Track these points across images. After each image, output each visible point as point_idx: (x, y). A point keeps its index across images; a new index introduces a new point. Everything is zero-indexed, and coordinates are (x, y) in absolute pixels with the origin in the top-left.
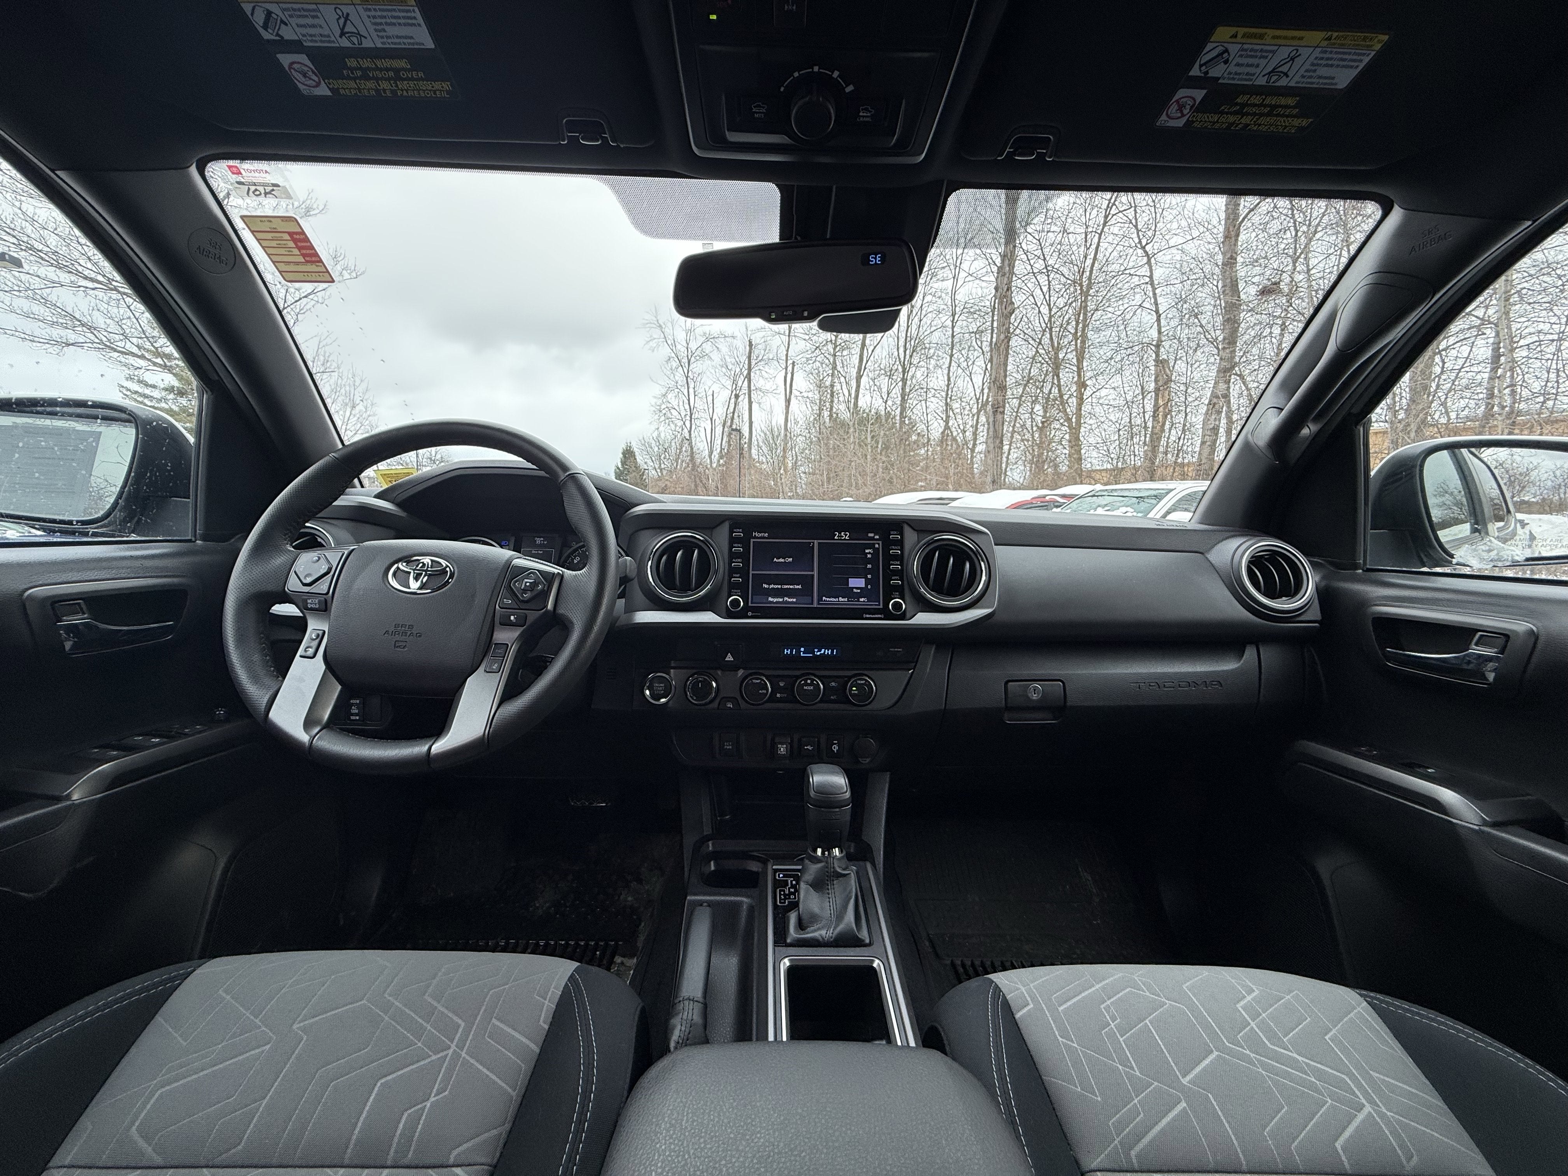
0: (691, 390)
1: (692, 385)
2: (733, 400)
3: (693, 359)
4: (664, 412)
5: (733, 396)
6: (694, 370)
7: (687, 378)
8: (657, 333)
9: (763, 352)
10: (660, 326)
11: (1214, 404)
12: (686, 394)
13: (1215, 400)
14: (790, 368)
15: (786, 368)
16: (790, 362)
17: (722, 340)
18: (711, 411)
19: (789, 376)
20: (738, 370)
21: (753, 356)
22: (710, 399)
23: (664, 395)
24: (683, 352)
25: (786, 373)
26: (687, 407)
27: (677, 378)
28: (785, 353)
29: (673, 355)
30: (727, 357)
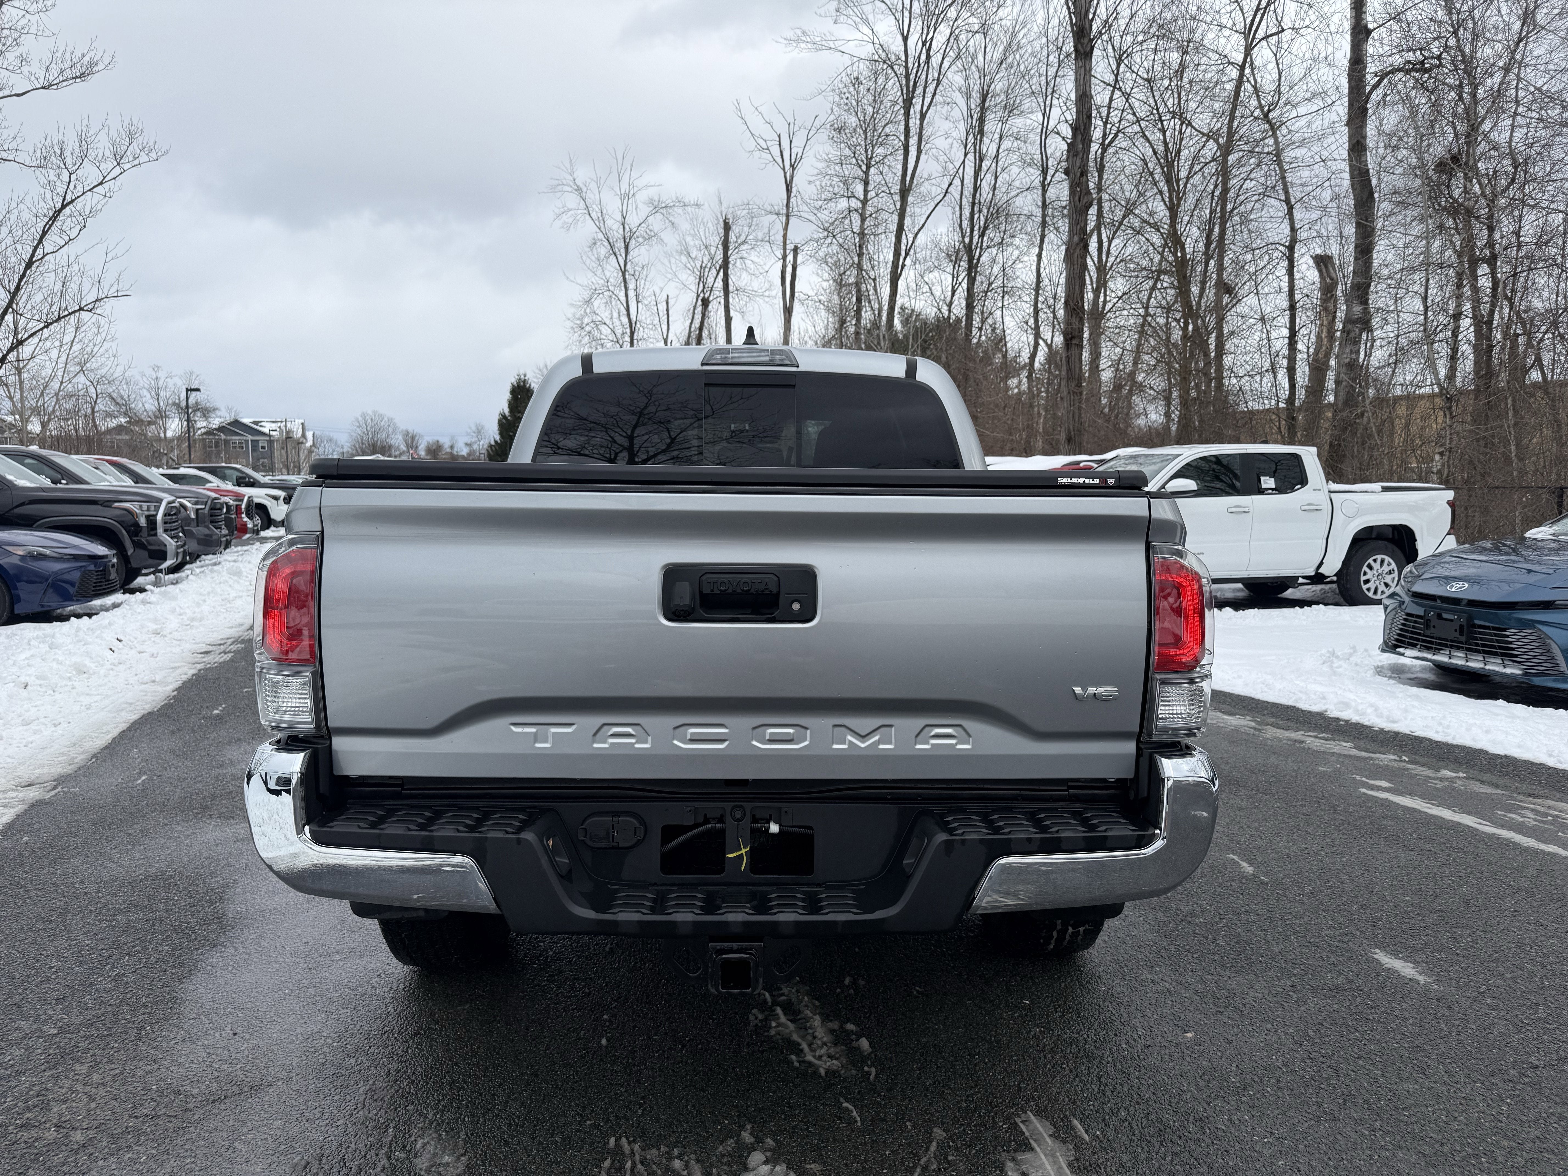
0: (631, 293)
1: (631, 286)
2: (699, 309)
3: (632, 244)
4: (588, 328)
5: (700, 303)
6: (636, 260)
7: (624, 273)
8: (572, 201)
9: (746, 229)
10: (579, 190)
11: (1348, 333)
12: (623, 299)
13: (1349, 326)
14: (790, 258)
15: (784, 258)
16: (790, 247)
17: (680, 210)
18: (665, 327)
19: (789, 269)
20: (706, 260)
21: (732, 238)
22: (662, 307)
23: (588, 302)
24: (617, 233)
25: (784, 266)
26: (625, 320)
27: (608, 274)
28: (782, 233)
29: (601, 236)
30: (689, 239)
